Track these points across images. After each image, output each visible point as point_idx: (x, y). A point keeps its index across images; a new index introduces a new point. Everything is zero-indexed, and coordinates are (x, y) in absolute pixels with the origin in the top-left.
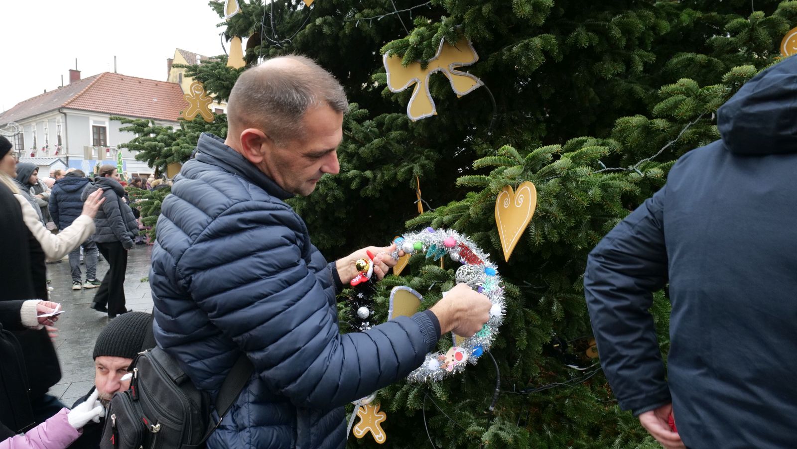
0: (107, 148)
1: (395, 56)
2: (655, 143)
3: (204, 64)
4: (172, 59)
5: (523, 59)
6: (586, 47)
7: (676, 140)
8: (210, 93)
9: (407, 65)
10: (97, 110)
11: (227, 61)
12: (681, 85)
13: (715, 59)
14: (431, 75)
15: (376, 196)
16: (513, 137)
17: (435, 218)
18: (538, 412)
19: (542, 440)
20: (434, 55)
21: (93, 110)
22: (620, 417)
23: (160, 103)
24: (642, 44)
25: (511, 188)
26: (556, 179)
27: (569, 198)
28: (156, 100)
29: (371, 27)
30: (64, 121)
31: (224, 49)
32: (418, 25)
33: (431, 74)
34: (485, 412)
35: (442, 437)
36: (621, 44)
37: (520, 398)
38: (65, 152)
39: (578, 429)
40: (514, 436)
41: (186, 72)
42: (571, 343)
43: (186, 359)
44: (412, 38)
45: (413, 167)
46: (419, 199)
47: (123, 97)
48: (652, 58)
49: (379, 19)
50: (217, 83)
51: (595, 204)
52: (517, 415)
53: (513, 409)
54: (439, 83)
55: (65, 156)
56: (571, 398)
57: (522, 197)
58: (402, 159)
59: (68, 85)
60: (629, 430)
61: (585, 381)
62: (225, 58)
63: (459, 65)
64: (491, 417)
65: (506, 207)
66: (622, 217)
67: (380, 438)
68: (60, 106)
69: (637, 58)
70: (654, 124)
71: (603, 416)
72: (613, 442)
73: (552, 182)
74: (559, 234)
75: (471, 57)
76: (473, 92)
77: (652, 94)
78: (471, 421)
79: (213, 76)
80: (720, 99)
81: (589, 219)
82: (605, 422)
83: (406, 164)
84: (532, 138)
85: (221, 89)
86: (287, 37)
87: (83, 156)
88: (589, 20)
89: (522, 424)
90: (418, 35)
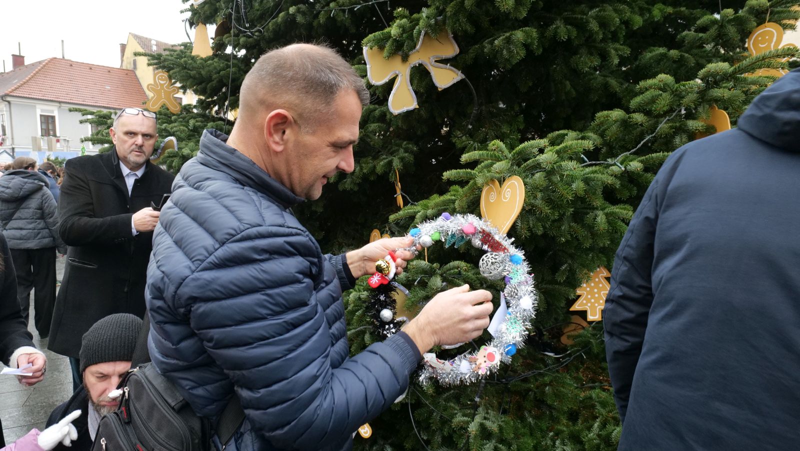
0: (57, 138)
1: (375, 48)
2: (633, 136)
3: (167, 53)
4: (125, 45)
5: (505, 52)
6: (565, 40)
7: (654, 135)
8: (175, 83)
9: (389, 57)
10: (45, 98)
11: (192, 49)
12: (660, 81)
13: (687, 55)
14: (412, 68)
15: (354, 190)
16: (492, 130)
17: (419, 212)
18: (519, 400)
19: (524, 427)
20: (415, 47)
21: (40, 97)
22: (598, 402)
23: (114, 91)
24: (615, 38)
25: (497, 183)
26: (541, 172)
27: (554, 192)
28: (109, 88)
29: (347, 16)
30: (8, 109)
31: (189, 37)
32: (398, 17)
33: (412, 66)
34: (469, 403)
35: (427, 428)
36: (599, 37)
37: (501, 387)
38: (11, 143)
39: (558, 414)
40: (498, 425)
41: (149, 60)
42: (546, 331)
43: (187, 385)
44: (394, 30)
45: (392, 159)
46: (399, 191)
47: (73, 85)
48: (627, 51)
49: (355, 9)
50: (184, 72)
51: (578, 197)
52: (500, 404)
53: (495, 398)
54: (420, 75)
55: (11, 147)
56: (551, 385)
57: (509, 191)
58: (379, 152)
59: (11, 71)
60: (606, 414)
61: (561, 368)
62: (189, 46)
63: (439, 57)
64: (475, 407)
65: (492, 201)
66: (603, 209)
67: (366, 433)
68: (4, 94)
69: (613, 52)
70: (633, 118)
71: (581, 402)
72: (592, 426)
73: (537, 175)
74: (544, 227)
75: (452, 50)
76: (454, 85)
77: (626, 88)
78: (456, 411)
79: (179, 65)
80: (695, 95)
81: (572, 212)
82: (583, 407)
83: (384, 156)
84: (511, 131)
85: (188, 79)
86: (258, 25)
87: (31, 147)
88: (566, 13)
89: (505, 412)
90: (400, 27)
